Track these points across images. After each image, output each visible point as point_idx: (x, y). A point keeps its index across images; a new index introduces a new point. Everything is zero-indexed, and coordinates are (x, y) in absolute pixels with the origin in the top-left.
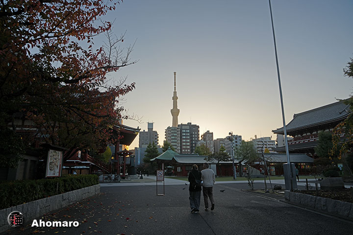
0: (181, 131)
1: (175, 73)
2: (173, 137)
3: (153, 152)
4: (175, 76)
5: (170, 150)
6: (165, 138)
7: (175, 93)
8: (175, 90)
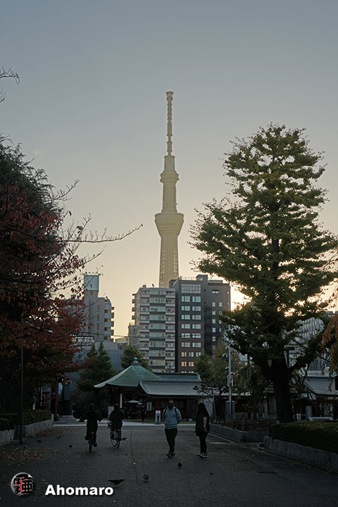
0: (177, 299)
1: (170, 95)
2: (156, 318)
3: (101, 367)
4: (170, 105)
5: (136, 365)
6: (133, 318)
7: (169, 160)
8: (170, 150)
